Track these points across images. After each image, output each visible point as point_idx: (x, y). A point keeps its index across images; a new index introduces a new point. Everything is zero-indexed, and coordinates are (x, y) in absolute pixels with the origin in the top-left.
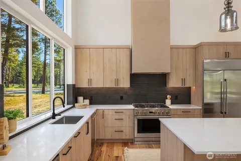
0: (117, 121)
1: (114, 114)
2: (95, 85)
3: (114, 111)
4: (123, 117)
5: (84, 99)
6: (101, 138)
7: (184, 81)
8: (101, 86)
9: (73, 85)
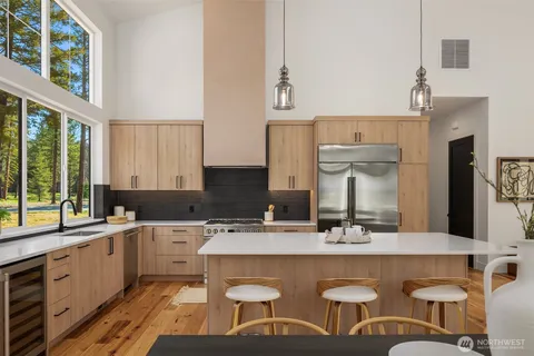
0: (177, 246)
1: (172, 233)
2: (143, 186)
3: (172, 229)
4: (186, 238)
5: (126, 210)
6: (149, 273)
7: (292, 180)
8: (154, 188)
9: (104, 186)
